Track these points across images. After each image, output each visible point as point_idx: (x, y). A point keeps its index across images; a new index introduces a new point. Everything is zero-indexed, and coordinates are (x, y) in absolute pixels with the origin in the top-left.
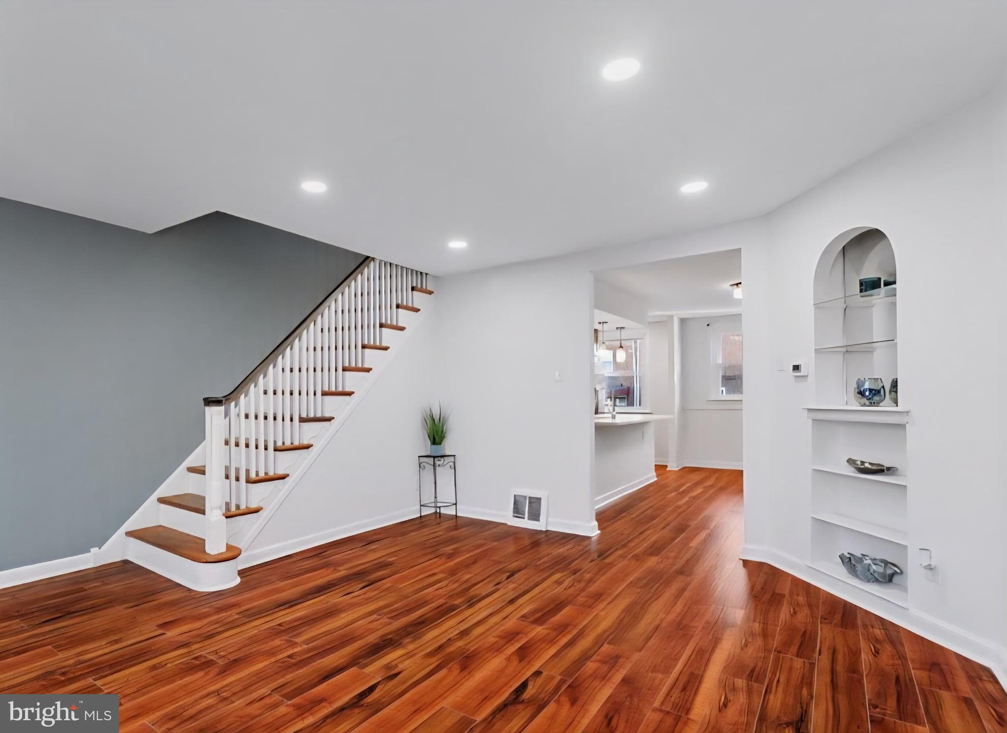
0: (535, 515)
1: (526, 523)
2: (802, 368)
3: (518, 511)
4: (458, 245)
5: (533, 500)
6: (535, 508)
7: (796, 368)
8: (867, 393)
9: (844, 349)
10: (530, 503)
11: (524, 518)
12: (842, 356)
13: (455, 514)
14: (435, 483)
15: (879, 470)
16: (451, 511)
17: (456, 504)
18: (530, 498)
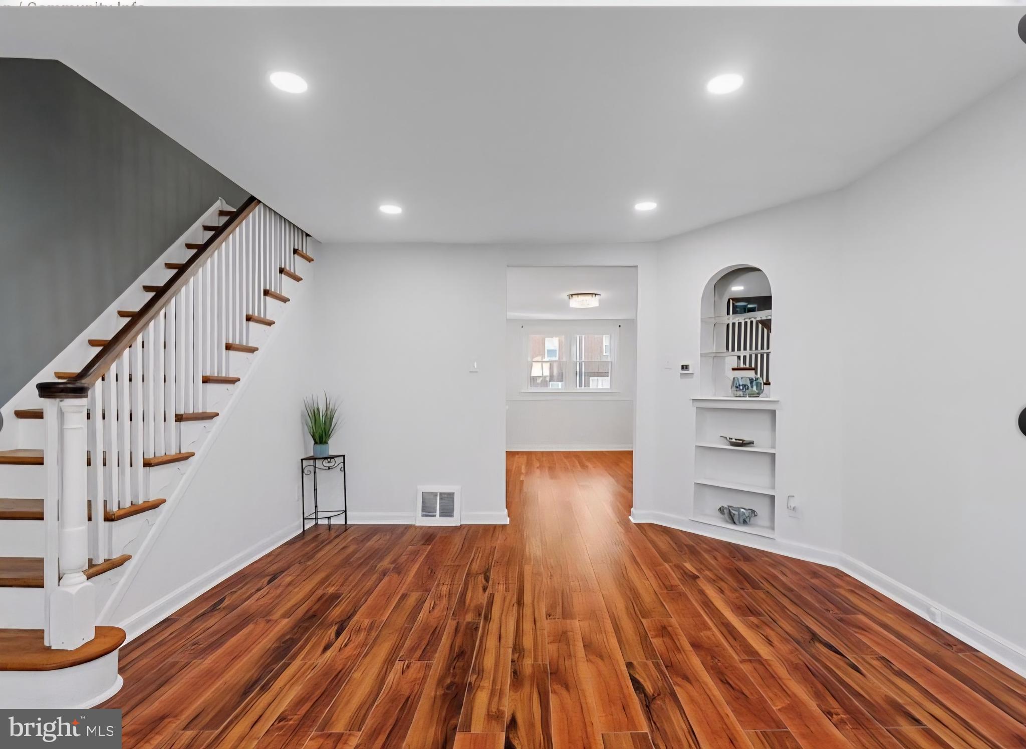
0: (447, 512)
1: (438, 521)
2: (691, 368)
3: (427, 510)
4: (391, 209)
5: (443, 496)
6: (447, 504)
7: (685, 367)
8: (741, 387)
9: (714, 355)
10: (441, 499)
11: (435, 516)
12: (712, 360)
13: (344, 523)
14: (315, 490)
15: (743, 444)
16: (338, 521)
17: (345, 511)
18: (440, 493)
